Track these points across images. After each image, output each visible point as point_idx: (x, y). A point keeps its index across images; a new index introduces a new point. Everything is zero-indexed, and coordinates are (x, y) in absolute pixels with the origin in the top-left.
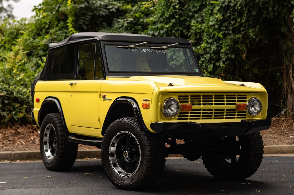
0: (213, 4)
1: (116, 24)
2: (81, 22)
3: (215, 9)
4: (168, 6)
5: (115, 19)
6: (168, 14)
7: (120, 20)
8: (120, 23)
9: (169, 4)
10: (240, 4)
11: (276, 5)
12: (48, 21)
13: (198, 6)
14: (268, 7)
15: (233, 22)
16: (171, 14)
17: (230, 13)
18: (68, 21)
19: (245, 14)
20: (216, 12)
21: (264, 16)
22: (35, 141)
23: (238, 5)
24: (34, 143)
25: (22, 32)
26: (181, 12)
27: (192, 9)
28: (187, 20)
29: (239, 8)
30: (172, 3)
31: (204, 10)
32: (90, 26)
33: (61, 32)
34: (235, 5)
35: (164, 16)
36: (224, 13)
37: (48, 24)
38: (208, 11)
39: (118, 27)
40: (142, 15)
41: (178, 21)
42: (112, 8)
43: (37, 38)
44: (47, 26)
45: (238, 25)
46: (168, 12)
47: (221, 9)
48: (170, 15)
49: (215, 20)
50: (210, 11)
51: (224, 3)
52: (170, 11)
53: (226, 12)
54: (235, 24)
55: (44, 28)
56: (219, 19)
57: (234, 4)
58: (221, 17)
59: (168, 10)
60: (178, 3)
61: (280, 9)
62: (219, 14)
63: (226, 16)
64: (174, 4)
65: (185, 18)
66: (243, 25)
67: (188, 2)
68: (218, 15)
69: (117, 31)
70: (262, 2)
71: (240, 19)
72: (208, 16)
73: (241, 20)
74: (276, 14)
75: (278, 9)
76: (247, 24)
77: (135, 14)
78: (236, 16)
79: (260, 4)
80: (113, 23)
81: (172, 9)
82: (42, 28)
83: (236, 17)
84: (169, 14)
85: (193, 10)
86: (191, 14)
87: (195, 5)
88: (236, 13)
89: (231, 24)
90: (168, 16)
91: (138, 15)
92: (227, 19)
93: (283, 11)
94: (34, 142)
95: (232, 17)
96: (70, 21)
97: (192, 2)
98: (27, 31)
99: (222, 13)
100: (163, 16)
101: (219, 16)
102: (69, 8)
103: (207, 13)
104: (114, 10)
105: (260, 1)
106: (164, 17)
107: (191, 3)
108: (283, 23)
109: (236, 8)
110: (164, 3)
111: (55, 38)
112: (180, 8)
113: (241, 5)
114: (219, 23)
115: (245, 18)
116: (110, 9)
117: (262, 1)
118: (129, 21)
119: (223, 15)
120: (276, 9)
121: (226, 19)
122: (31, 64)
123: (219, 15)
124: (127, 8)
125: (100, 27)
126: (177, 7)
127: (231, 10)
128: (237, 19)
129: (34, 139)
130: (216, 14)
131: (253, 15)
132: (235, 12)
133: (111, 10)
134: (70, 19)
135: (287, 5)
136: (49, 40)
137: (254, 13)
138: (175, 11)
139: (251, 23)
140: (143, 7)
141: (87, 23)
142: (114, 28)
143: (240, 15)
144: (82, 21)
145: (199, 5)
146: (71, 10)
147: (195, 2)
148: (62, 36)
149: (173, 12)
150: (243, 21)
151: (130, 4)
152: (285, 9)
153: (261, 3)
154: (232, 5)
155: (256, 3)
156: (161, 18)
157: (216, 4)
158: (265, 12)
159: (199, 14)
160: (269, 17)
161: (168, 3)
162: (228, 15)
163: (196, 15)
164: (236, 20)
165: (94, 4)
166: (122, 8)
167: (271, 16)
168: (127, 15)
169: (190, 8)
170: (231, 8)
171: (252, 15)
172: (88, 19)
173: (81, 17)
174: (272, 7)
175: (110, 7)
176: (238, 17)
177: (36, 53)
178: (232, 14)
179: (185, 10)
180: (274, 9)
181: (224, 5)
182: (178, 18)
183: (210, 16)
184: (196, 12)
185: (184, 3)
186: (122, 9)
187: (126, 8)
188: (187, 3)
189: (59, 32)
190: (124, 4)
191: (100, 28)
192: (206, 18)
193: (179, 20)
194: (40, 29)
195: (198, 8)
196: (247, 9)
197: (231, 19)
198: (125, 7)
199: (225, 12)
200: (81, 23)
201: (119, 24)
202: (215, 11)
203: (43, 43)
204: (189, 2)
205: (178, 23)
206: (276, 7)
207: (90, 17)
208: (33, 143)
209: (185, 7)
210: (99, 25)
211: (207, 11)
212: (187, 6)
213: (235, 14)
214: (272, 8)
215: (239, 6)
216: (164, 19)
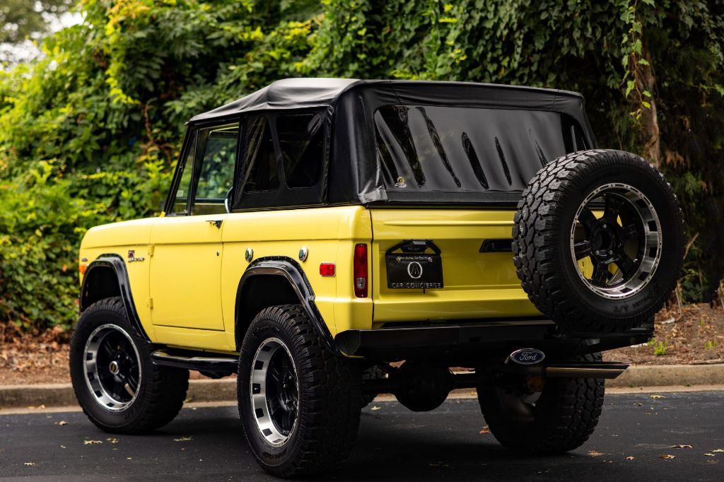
0: (445, 24)
1: (223, 76)
2: (140, 73)
3: (449, 37)
4: (342, 32)
5: (221, 65)
6: (340, 52)
7: (232, 68)
8: (232, 75)
9: (343, 26)
10: (507, 24)
11: (589, 25)
12: (69, 73)
13: (412, 29)
14: (572, 29)
15: (492, 68)
16: (349, 49)
17: (485, 46)
18: (108, 72)
19: (519, 47)
20: (451, 43)
21: (565, 51)
22: (13, 363)
23: (502, 26)
24: (8, 366)
25: (11, 100)
26: (373, 45)
27: (400, 37)
28: (388, 63)
29: (505, 33)
30: (350, 25)
31: (426, 40)
32: (163, 83)
33: (100, 98)
34: (496, 26)
35: (333, 55)
36: (471, 46)
37: (70, 79)
38: (434, 42)
39: (227, 84)
40: (286, 53)
41: (367, 67)
42: (219, 38)
43: (42, 114)
44: (67, 85)
45: (505, 75)
46: (342, 47)
47: (462, 37)
48: (345, 53)
49: (450, 63)
50: (439, 42)
51: (471, 22)
52: (345, 43)
53: (476, 45)
54: (496, 72)
55: (60, 89)
56: (457, 62)
57: (494, 23)
58: (463, 56)
59: (341, 41)
60: (365, 24)
61: (598, 35)
62: (459, 48)
63: (475, 54)
64: (354, 27)
65: (385, 58)
66: (518, 75)
67: (391, 21)
68: (457, 51)
69: (224, 93)
70: (556, 18)
71: (508, 59)
72: (435, 53)
73: (509, 63)
74: (591, 47)
75: (594, 33)
76: (527, 71)
77: (270, 51)
78: (500, 52)
79: (552, 22)
80: (218, 74)
81: (351, 38)
82: (57, 89)
83: (499, 56)
84: (342, 50)
85: (402, 40)
86: (397, 49)
87: (407, 26)
88: (499, 46)
89: (489, 72)
90: (340, 56)
91: (278, 53)
92: (478, 59)
93: (605, 38)
94: (8, 364)
95: (489, 55)
96: (113, 72)
97: (399, 20)
98: (22, 97)
99: (467, 47)
100: (330, 56)
101: (459, 54)
102: (112, 40)
103: (431, 46)
104: (223, 42)
105: (551, 16)
106: (333, 59)
107: (397, 22)
108: (612, 67)
109: (498, 34)
110: (332, 24)
111: (83, 113)
112: (370, 35)
113: (510, 25)
114: (458, 71)
115: (517, 57)
116: (213, 40)
117: (555, 16)
118: (251, 70)
119: (468, 52)
120: (589, 35)
121: (475, 60)
122: (24, 177)
123: (460, 51)
124: (252, 37)
125: (189, 83)
126: (362, 33)
127: (487, 37)
128: (502, 61)
129: (10, 358)
130: (453, 48)
131: (538, 50)
132: (498, 43)
133: (216, 43)
134: (113, 68)
135: (613, 24)
136: (69, 118)
137: (539, 45)
138: (359, 42)
139: (534, 68)
140: (288, 34)
141: (156, 76)
142: (219, 87)
143: (509, 49)
144: (144, 71)
145: (417, 26)
146: (115, 46)
147: (407, 20)
148: (99, 108)
149: (353, 45)
150: (515, 65)
151: (259, 29)
152: (609, 34)
153: (555, 20)
154: (489, 25)
155: (543, 20)
156: (326, 61)
157: (452, 24)
158: (566, 42)
159: (414, 49)
160: (575, 54)
161: (342, 24)
162: (481, 49)
163: (407, 53)
164: (499, 63)
165: (171, 30)
166: (240, 37)
167: (580, 52)
168: (250, 54)
169: (395, 35)
170: (487, 34)
171: (536, 49)
172: (157, 67)
173: (141, 62)
174: (579, 29)
175: (214, 35)
176: (504, 55)
177: (39, 150)
178: (489, 48)
179: (383, 40)
180: (585, 33)
181: (469, 27)
182: (365, 59)
183: (438, 54)
184: (409, 45)
185: (383, 23)
186: (241, 41)
187: (249, 38)
188: (388, 24)
189: (94, 98)
190: (247, 28)
191: (189, 87)
192: (429, 60)
193: (370, 64)
194: (52, 91)
195: (413, 34)
196: (522, 36)
197: (489, 60)
198: (246, 36)
199: (473, 45)
200: (141, 76)
201: (229, 76)
202: (450, 41)
203: (55, 126)
204: (395, 21)
205: (367, 71)
206: (588, 30)
207: (162, 62)
208: (5, 367)
209: (383, 33)
210: (187, 80)
211: (431, 42)
212: (388, 31)
213: (497, 49)
214: (580, 32)
215: (505, 28)
216: (332, 64)
